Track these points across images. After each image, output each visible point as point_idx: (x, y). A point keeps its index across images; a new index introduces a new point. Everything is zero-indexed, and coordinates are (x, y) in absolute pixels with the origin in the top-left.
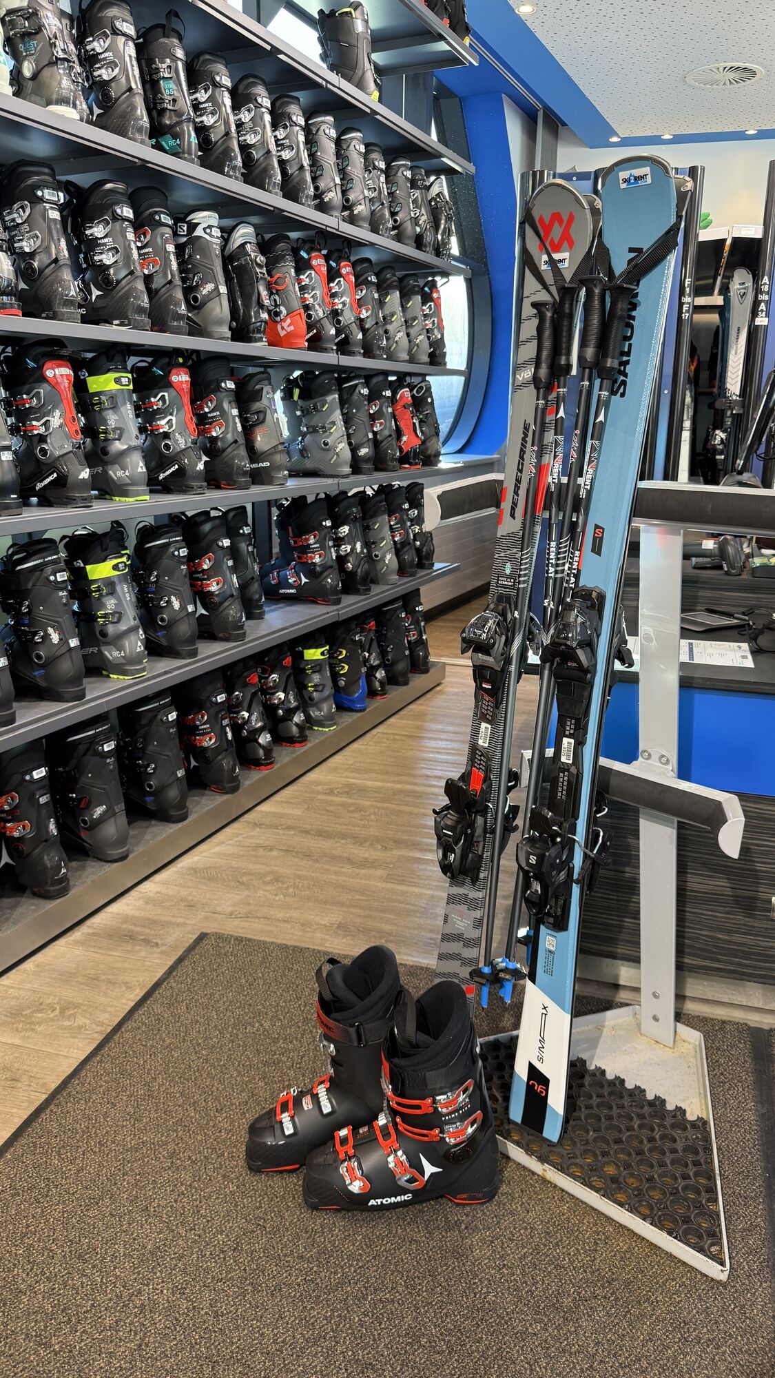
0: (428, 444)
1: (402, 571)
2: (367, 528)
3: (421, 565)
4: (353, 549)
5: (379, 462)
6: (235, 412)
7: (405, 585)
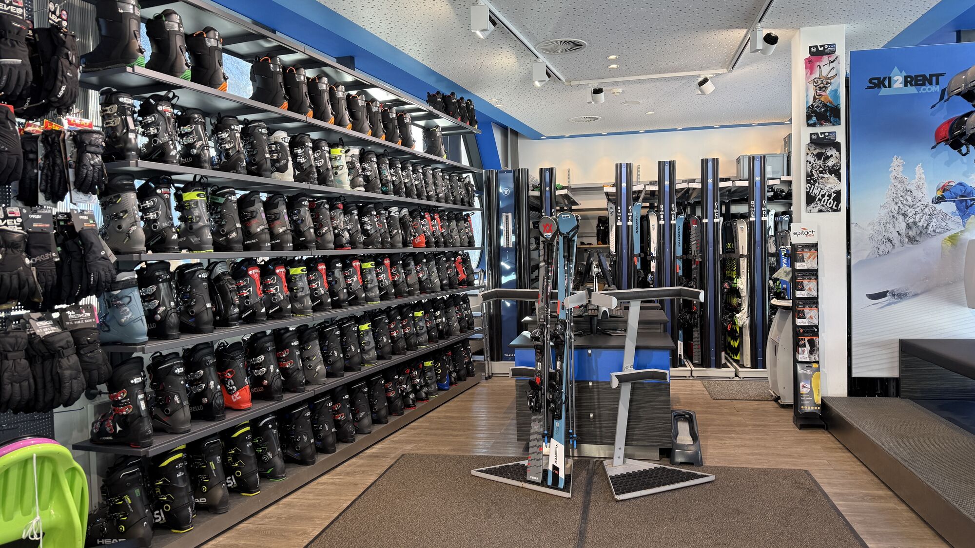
0: (469, 277)
1: (461, 330)
2: (446, 312)
3: (469, 328)
4: (442, 321)
5: (451, 285)
6: (403, 271)
7: (462, 336)
